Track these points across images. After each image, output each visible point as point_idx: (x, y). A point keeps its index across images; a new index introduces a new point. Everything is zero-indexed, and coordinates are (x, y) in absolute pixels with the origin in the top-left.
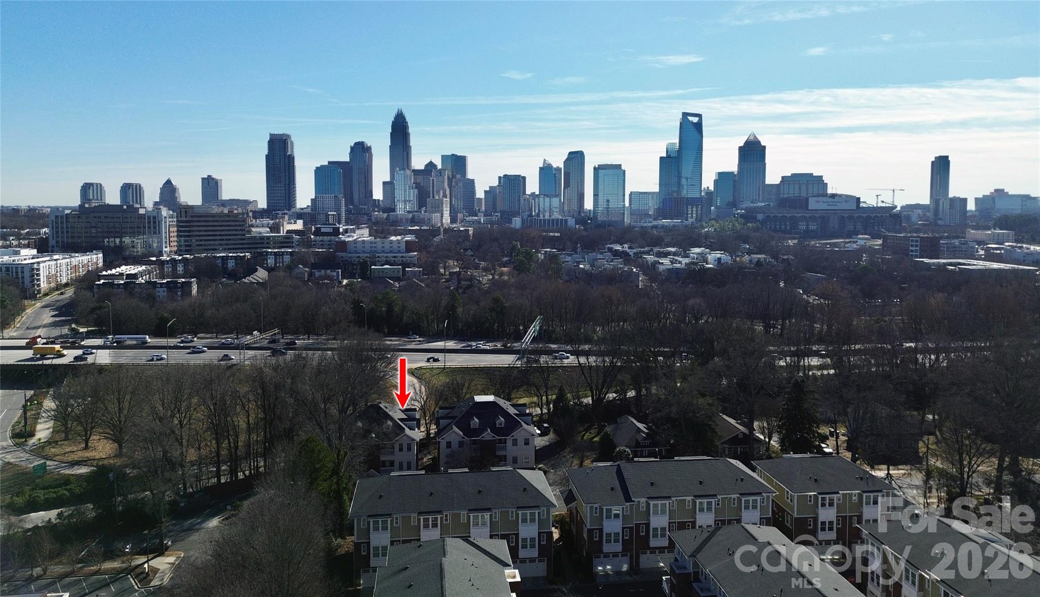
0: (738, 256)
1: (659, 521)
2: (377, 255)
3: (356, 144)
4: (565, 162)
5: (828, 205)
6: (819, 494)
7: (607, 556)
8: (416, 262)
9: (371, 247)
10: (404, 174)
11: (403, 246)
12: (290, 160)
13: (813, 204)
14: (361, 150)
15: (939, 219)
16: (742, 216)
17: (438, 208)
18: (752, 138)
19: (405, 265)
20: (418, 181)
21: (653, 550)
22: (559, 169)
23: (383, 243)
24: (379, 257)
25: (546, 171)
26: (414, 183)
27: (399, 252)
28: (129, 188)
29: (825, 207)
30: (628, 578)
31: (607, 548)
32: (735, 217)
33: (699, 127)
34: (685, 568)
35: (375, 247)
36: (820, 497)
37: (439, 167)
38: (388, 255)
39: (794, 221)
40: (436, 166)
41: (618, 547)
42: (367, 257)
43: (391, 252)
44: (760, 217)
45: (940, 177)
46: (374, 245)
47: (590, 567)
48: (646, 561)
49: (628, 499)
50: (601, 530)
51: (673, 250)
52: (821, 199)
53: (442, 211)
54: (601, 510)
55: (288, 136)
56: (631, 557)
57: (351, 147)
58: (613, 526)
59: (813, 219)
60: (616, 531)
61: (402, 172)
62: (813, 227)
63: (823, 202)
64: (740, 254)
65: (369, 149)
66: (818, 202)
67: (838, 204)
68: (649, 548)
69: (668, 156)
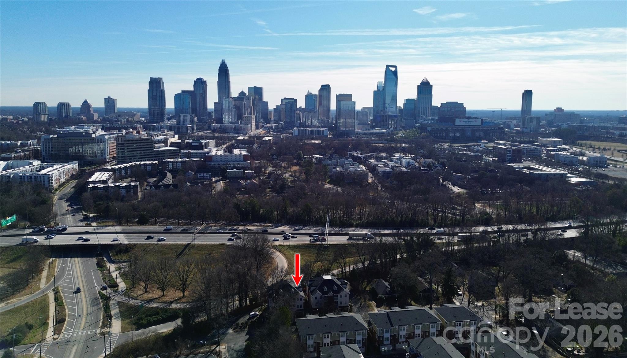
0: (418, 158)
1: (402, 333)
2: (229, 163)
3: (197, 79)
4: (319, 91)
5: (466, 123)
6: (456, 322)
7: (385, 345)
8: (250, 167)
9: (225, 158)
10: (228, 100)
11: (242, 158)
12: (162, 93)
13: (458, 122)
14: (200, 83)
15: (525, 128)
16: (419, 128)
17: (249, 121)
18: (425, 80)
19: (244, 168)
20: (236, 104)
21: (400, 343)
22: (316, 95)
23: (232, 156)
24: (229, 164)
25: (309, 97)
26: (234, 106)
27: (240, 161)
28: (63, 106)
29: (464, 124)
30: (392, 353)
31: (385, 343)
32: (415, 128)
33: (395, 73)
34: (414, 352)
35: (227, 158)
36: (456, 323)
37: (247, 95)
38: (234, 163)
39: (447, 131)
40: (245, 94)
41: (389, 342)
42: (223, 164)
43: (236, 161)
44: (429, 129)
45: (527, 102)
46: (226, 157)
47: (379, 348)
48: (398, 346)
49: (392, 326)
50: (383, 337)
51: (384, 155)
52: (462, 120)
53: (251, 123)
54: (383, 330)
55: (161, 79)
56: (393, 345)
57: (194, 81)
58: (387, 335)
59: (458, 130)
60: (388, 337)
61: (227, 99)
62: (458, 135)
63: (463, 121)
64: (419, 157)
65: (205, 82)
66: (460, 121)
67: (471, 122)
68: (399, 342)
69: (378, 91)
